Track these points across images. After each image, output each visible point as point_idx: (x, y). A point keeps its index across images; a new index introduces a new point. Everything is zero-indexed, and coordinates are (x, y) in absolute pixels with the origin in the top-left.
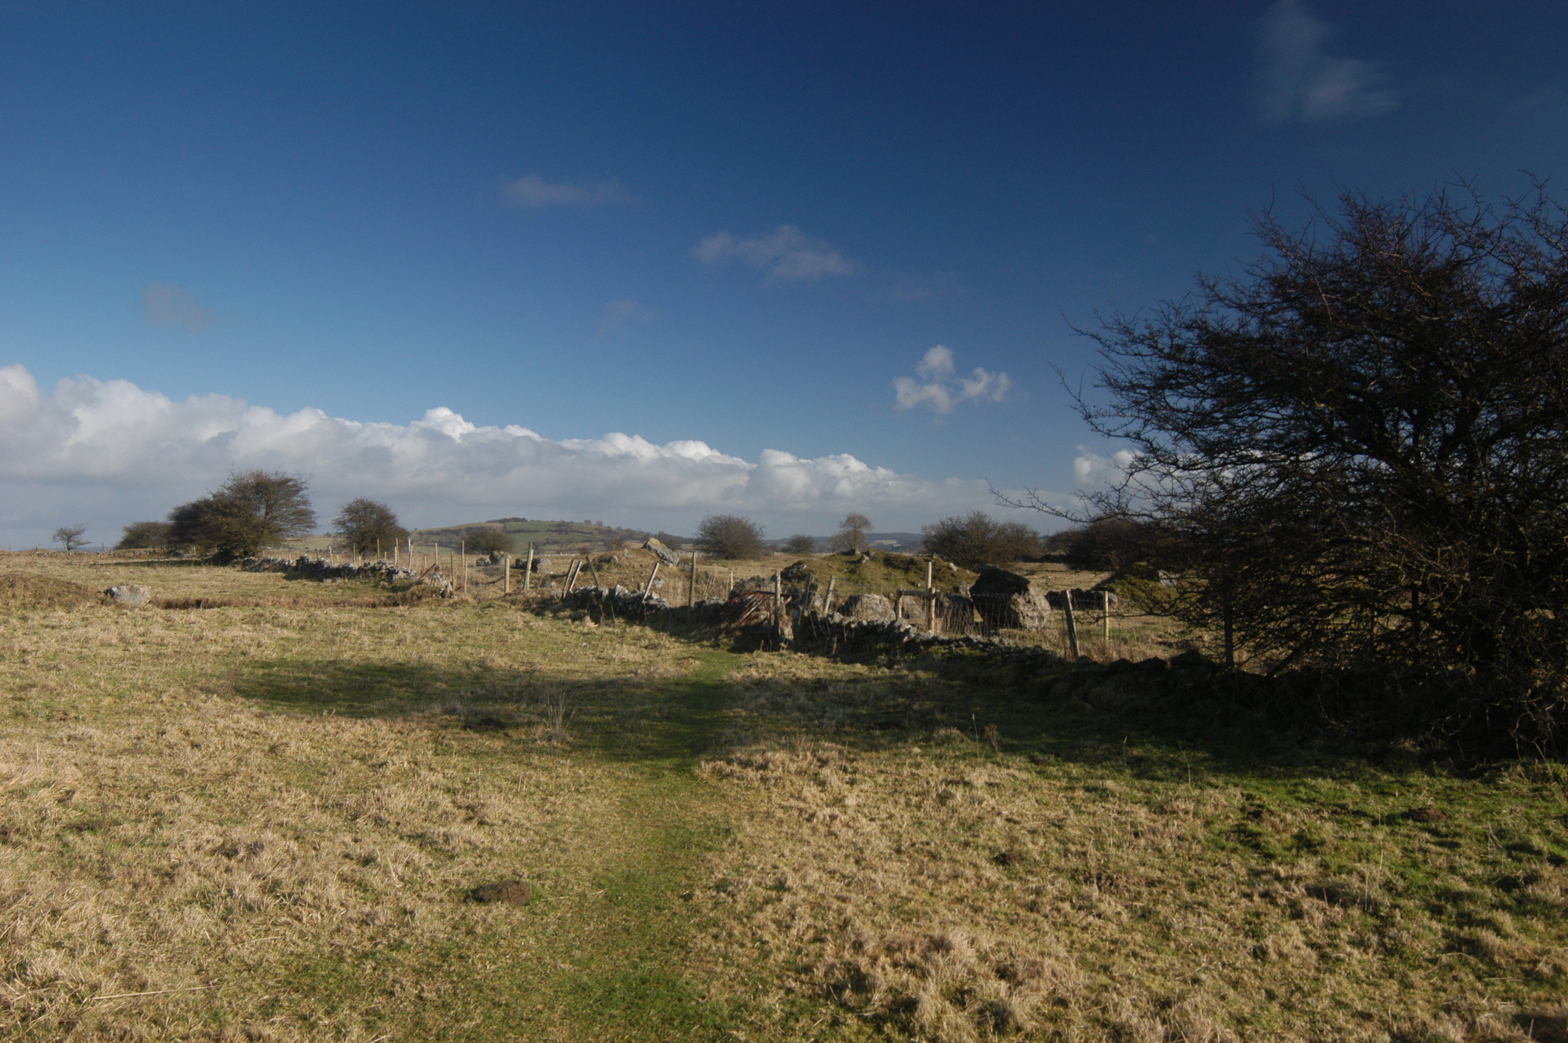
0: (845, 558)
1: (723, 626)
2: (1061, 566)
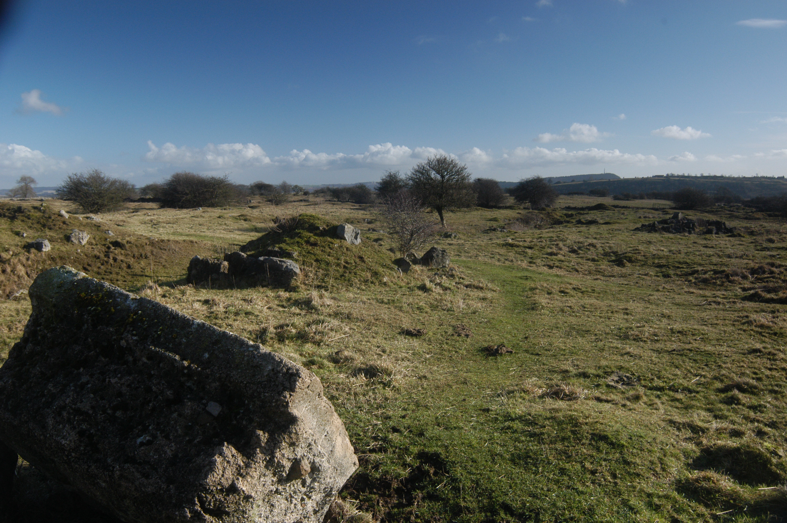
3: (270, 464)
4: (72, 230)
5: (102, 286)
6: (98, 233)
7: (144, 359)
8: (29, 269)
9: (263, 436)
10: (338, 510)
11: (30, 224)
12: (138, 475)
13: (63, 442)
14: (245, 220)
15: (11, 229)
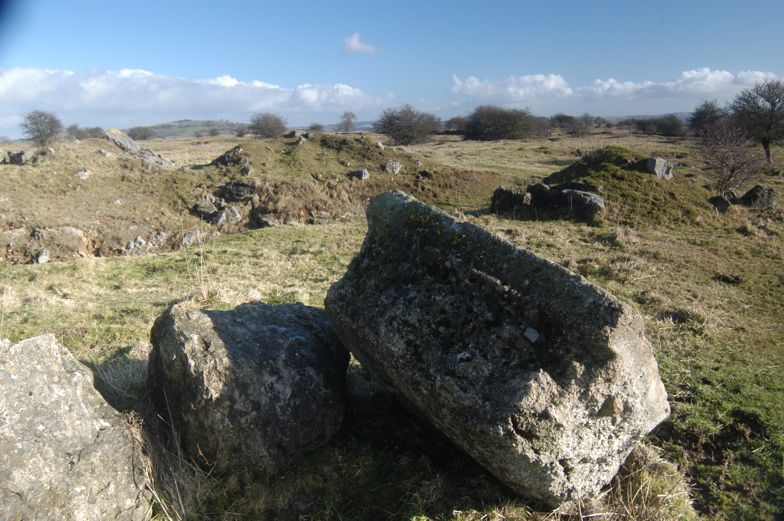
3: (584, 396)
4: (387, 160)
5: (430, 210)
6: (409, 163)
7: (467, 281)
8: (351, 195)
9: (580, 368)
10: (640, 454)
11: (353, 155)
12: (457, 388)
13: (393, 349)
14: (545, 153)
15: (338, 159)
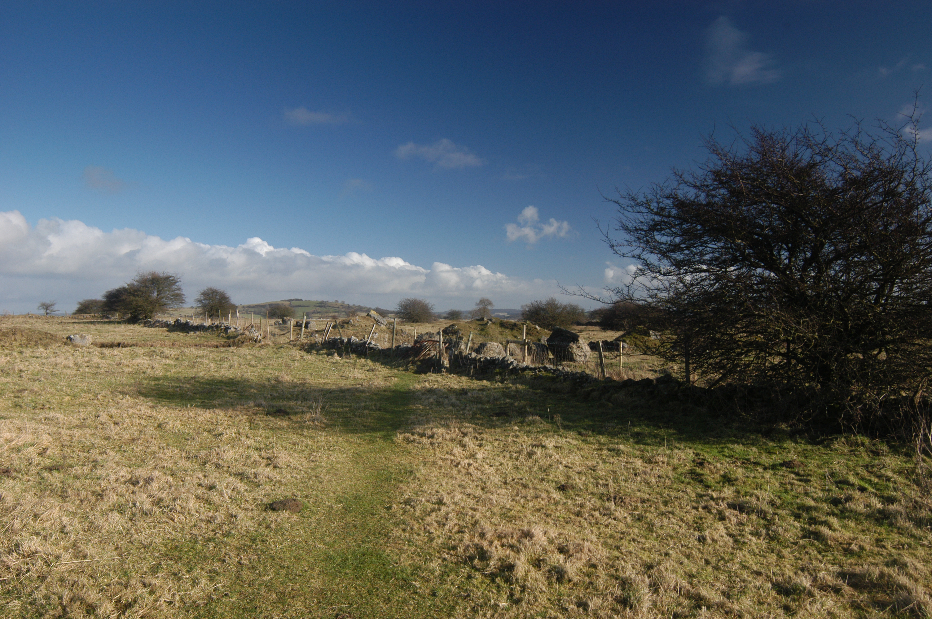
0: (478, 322)
1: (410, 359)
2: (597, 328)
